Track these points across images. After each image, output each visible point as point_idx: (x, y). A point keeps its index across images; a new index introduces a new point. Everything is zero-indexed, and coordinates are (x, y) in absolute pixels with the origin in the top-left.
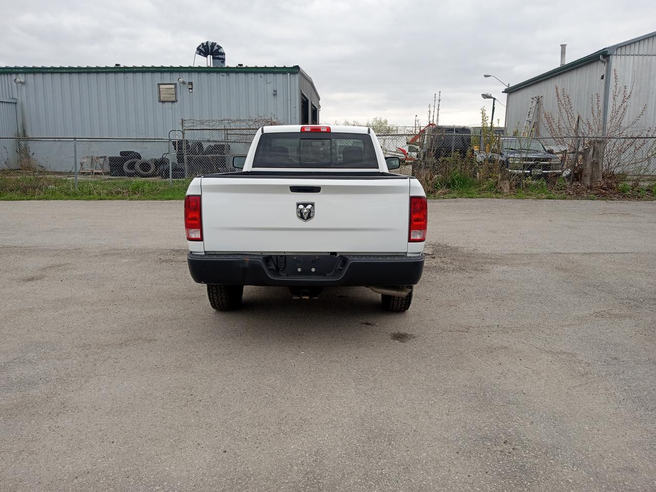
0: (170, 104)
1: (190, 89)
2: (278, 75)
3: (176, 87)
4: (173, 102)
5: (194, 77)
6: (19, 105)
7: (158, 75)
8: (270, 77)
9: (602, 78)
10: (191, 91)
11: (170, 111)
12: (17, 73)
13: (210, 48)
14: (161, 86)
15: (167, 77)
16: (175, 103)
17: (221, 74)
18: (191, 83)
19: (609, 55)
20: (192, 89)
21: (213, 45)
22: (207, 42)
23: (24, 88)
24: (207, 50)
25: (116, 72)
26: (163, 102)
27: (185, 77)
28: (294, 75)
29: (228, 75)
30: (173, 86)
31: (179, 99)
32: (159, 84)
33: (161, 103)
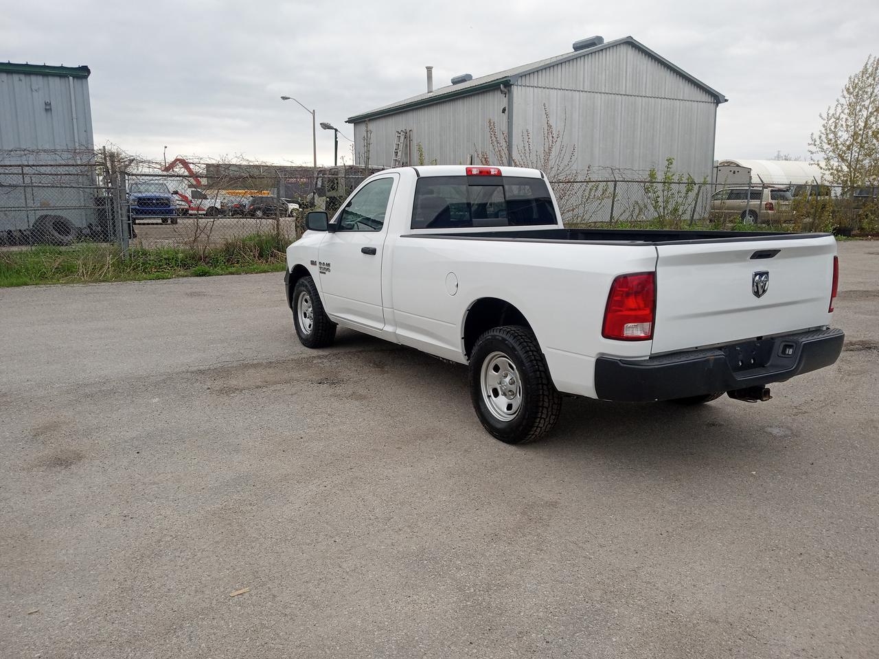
2: (51, 79)
9: (504, 111)
19: (511, 85)
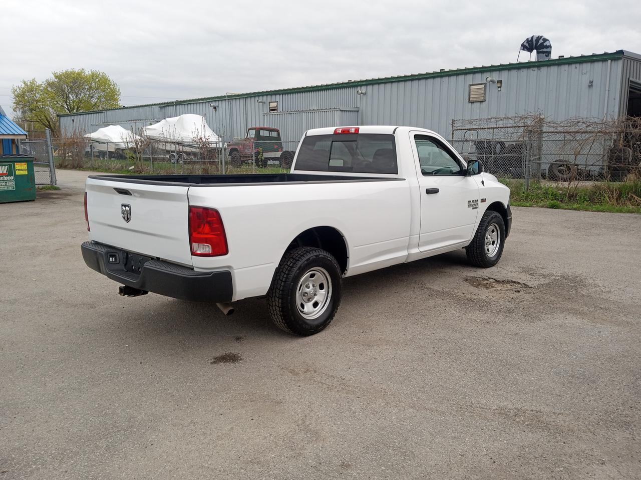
0: (479, 104)
1: (499, 87)
3: (485, 87)
4: (481, 102)
5: (504, 76)
6: (360, 112)
7: (470, 77)
8: (587, 67)
10: (499, 89)
11: (478, 111)
12: (361, 86)
13: (534, 42)
14: (472, 87)
15: (478, 78)
16: (484, 103)
17: (531, 69)
18: (500, 82)
20: (500, 87)
21: (539, 38)
22: (533, 37)
23: (365, 97)
24: (531, 44)
25: (441, 77)
26: (472, 102)
27: (495, 76)
28: (616, 62)
29: (539, 70)
30: (482, 86)
31: (487, 100)
32: (470, 86)
33: (470, 104)
